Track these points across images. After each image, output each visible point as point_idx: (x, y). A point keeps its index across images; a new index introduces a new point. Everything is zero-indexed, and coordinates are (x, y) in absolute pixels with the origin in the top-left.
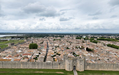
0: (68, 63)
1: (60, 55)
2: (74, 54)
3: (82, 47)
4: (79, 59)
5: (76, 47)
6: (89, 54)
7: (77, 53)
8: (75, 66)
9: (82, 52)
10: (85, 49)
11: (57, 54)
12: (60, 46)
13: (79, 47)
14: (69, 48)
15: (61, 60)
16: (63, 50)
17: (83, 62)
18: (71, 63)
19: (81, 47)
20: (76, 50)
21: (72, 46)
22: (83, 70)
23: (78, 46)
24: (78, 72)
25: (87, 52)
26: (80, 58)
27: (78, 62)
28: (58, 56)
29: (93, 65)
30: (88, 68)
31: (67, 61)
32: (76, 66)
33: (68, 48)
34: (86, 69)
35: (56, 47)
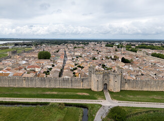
0: (96, 79)
1: (82, 68)
2: (104, 66)
3: (115, 57)
4: (112, 73)
5: (107, 58)
6: (126, 67)
7: (108, 65)
8: (106, 84)
9: (116, 64)
10: (120, 59)
11: (79, 67)
12: (83, 56)
13: (111, 57)
14: (96, 58)
15: (85, 75)
16: (88, 60)
17: (119, 78)
18: (100, 78)
19: (113, 57)
20: (107, 61)
21: (100, 56)
22: (119, 91)
23: (109, 57)
24: (111, 93)
25: (124, 64)
26: (114, 71)
27: (112, 77)
28: (80, 69)
29: (133, 83)
30: (127, 87)
31: (94, 77)
32: (108, 83)
33: (94, 59)
34: (123, 89)
35: (78, 57)
